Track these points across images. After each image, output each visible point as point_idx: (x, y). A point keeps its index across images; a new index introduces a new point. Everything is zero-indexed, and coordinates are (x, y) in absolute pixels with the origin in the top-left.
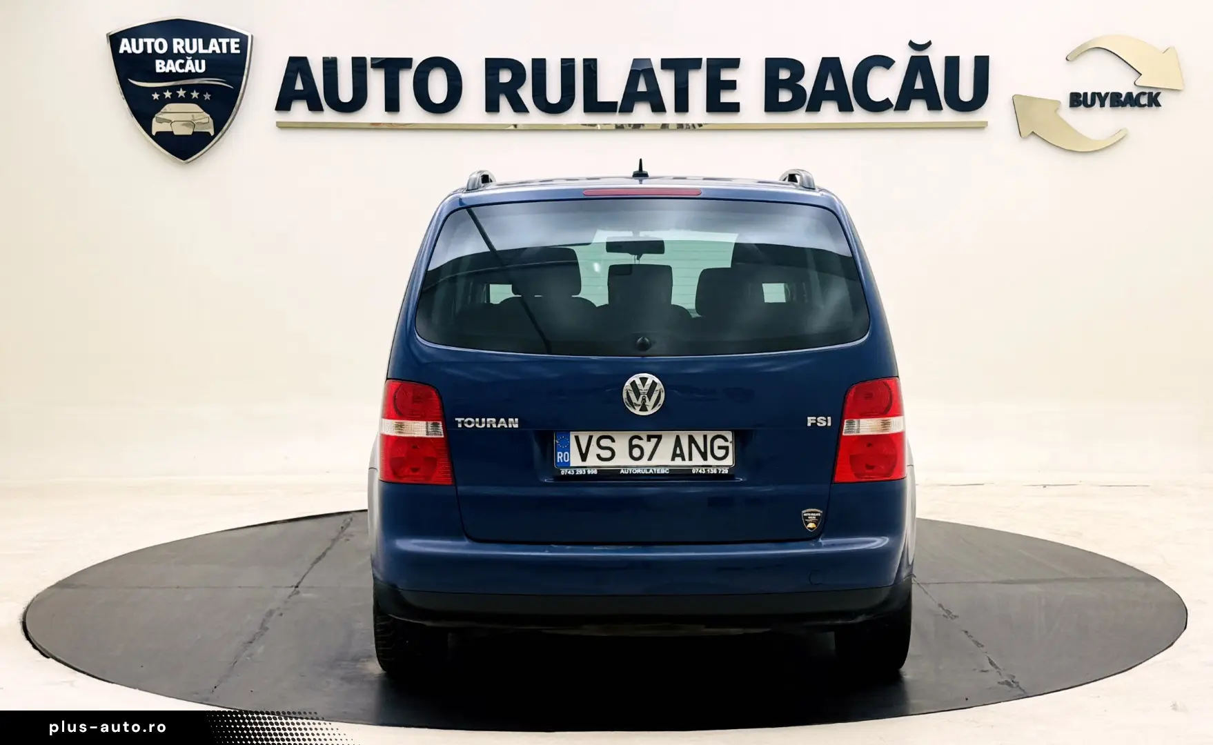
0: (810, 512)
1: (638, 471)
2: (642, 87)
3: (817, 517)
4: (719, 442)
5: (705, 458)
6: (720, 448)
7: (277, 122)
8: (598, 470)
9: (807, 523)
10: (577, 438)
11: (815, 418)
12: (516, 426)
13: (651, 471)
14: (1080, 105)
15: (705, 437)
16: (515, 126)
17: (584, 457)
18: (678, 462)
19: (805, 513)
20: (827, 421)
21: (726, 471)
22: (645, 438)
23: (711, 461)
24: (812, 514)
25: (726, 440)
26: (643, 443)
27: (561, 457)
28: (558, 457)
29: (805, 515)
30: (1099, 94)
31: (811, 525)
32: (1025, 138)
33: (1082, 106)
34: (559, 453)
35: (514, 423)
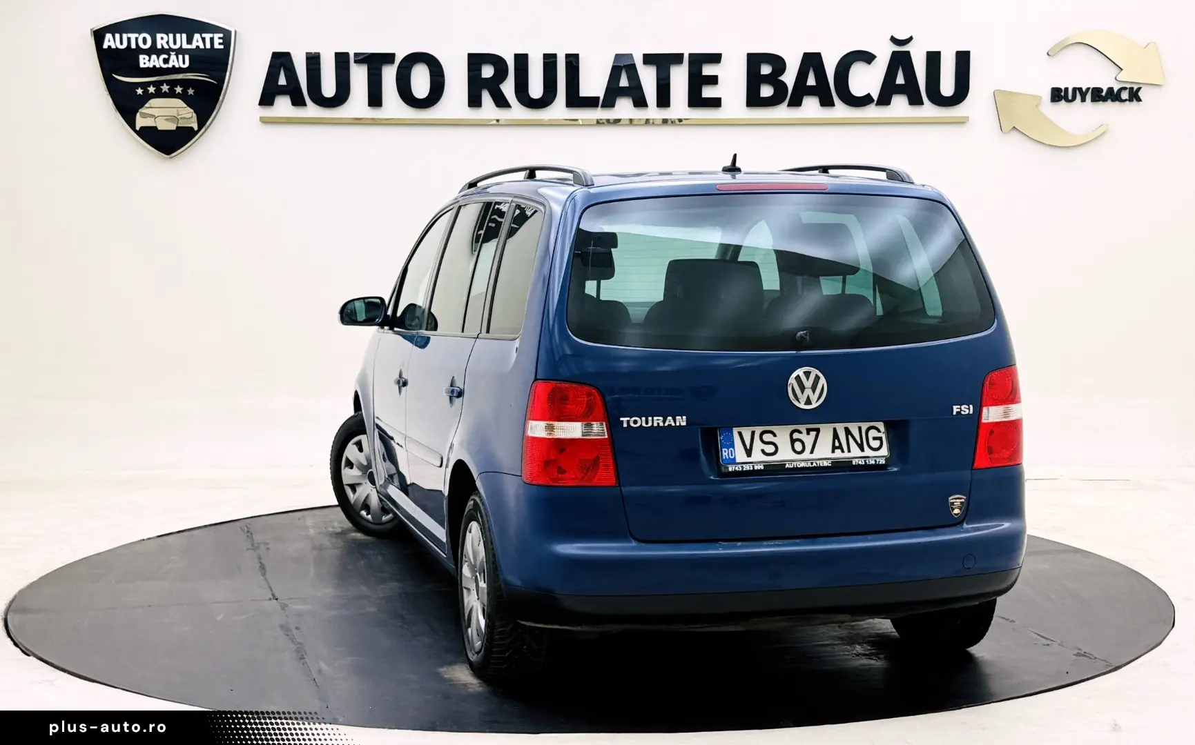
0: (956, 499)
1: (803, 465)
2: (624, 82)
3: (961, 503)
4: (873, 433)
5: (862, 450)
6: (875, 439)
7: (261, 118)
8: (764, 465)
9: (953, 509)
10: (740, 434)
11: (959, 407)
12: (684, 424)
13: (814, 464)
14: (1060, 100)
15: (860, 428)
16: (498, 121)
17: (749, 452)
18: (838, 454)
19: (951, 500)
20: (969, 409)
21: (882, 461)
22: (804, 431)
23: (868, 452)
24: (957, 500)
25: (879, 431)
26: (803, 437)
27: (726, 454)
28: (724, 454)
29: (951, 501)
30: (1080, 89)
31: (956, 511)
32: (1005, 133)
33: (1063, 100)
34: (724, 450)
35: (682, 421)
